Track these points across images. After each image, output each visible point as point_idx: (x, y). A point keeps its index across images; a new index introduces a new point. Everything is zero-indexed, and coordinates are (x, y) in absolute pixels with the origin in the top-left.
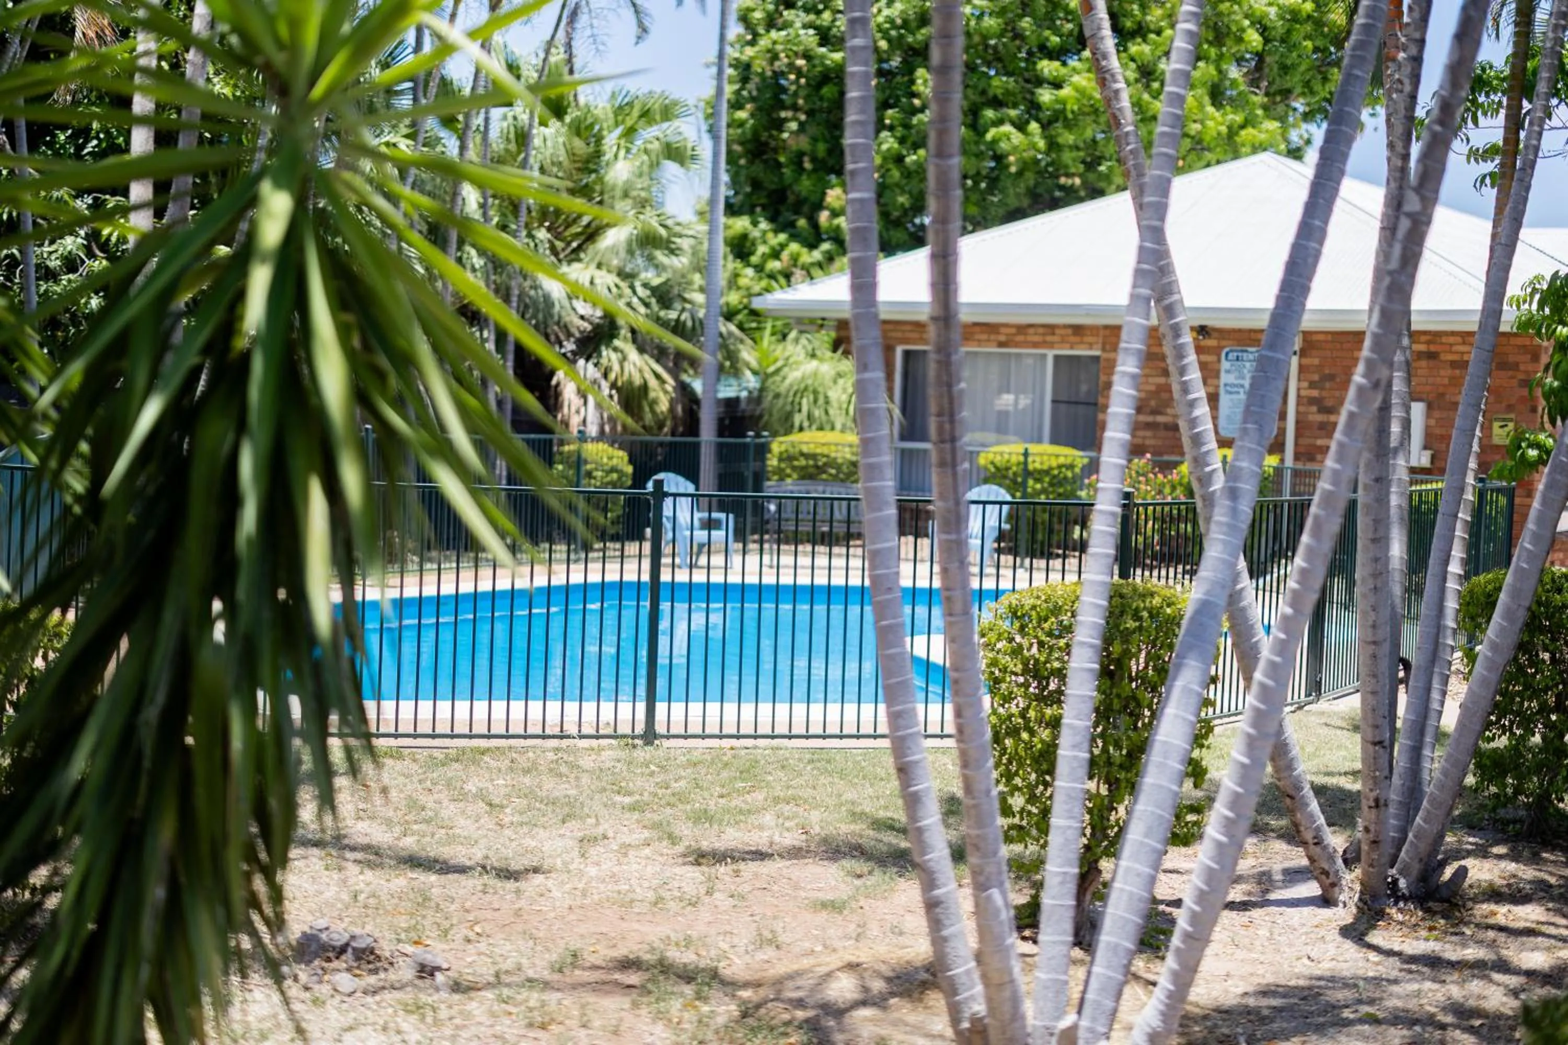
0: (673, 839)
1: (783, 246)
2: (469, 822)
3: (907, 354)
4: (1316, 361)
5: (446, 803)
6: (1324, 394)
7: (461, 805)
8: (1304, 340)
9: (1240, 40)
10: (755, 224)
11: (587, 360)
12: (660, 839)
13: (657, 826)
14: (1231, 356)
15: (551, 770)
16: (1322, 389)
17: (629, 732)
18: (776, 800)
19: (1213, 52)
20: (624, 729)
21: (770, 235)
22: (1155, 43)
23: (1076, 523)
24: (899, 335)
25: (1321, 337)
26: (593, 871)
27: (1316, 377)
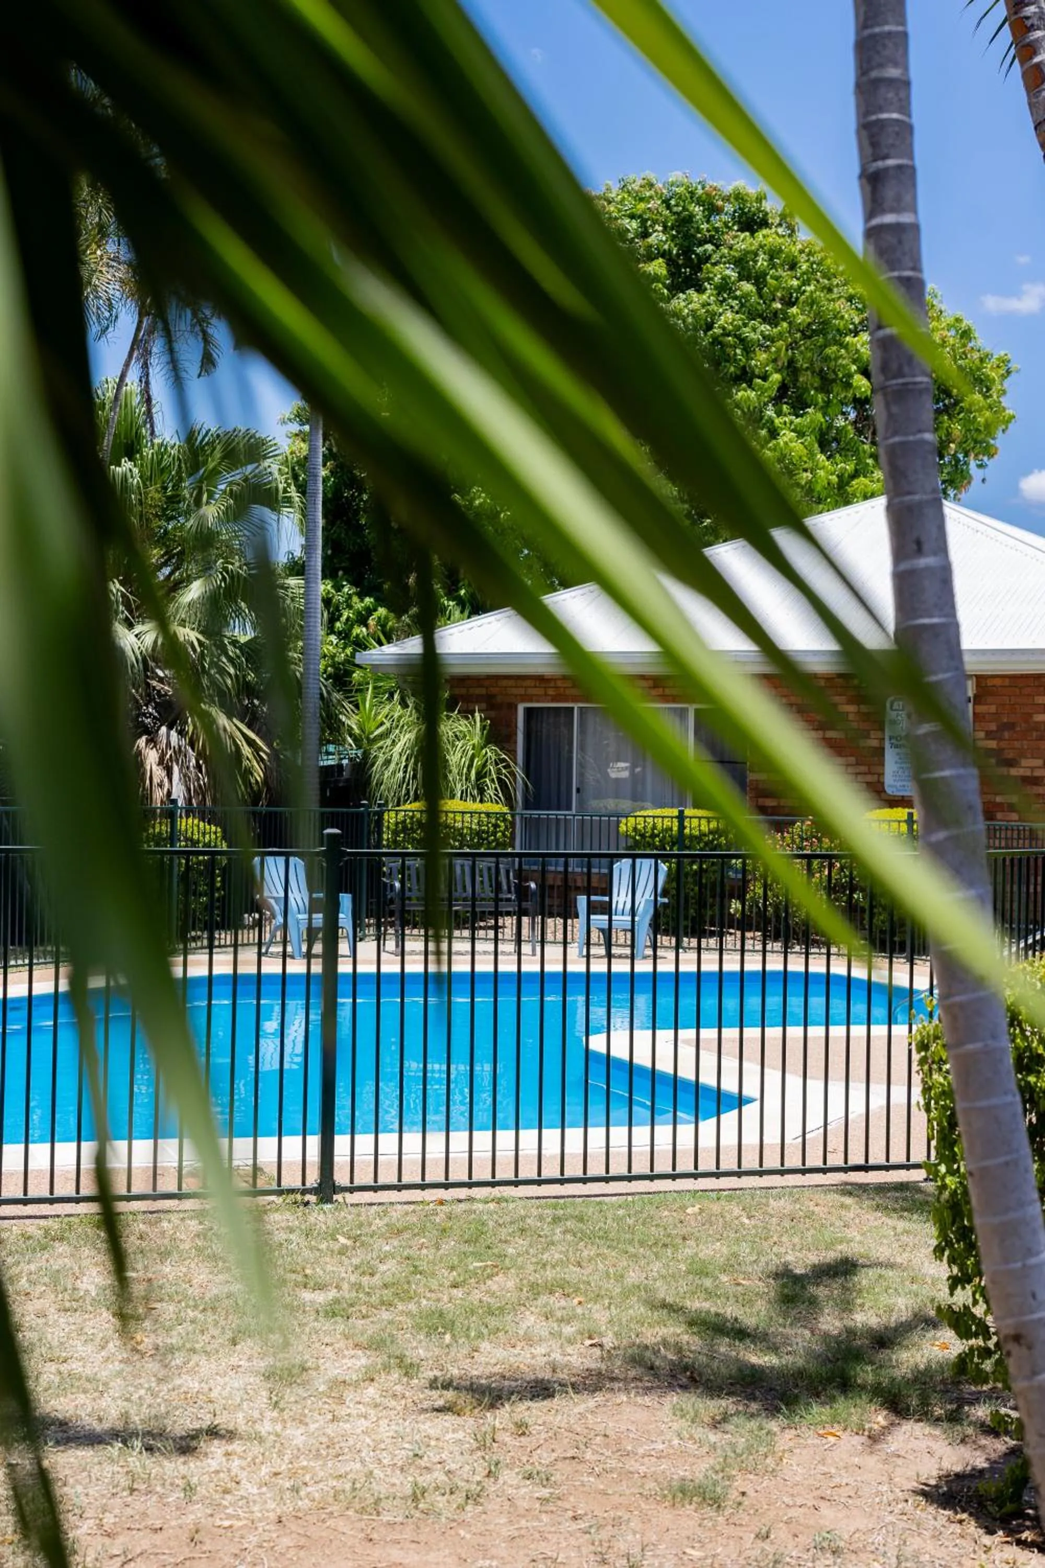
0: (409, 1369)
1: (370, 611)
2: (90, 1348)
3: (529, 712)
4: (993, 709)
5: (53, 1316)
6: (1003, 744)
7: (77, 1318)
8: (978, 685)
9: (848, 385)
10: (339, 588)
11: (170, 728)
12: (387, 1368)
13: (376, 1345)
14: (895, 706)
15: (200, 1250)
16: (1000, 739)
17: (298, 1184)
18: (535, 1290)
19: (820, 398)
20: (291, 1179)
21: (355, 599)
22: (761, 388)
23: (732, 896)
24: (522, 691)
25: (998, 682)
26: (297, 1436)
27: (993, 727)
